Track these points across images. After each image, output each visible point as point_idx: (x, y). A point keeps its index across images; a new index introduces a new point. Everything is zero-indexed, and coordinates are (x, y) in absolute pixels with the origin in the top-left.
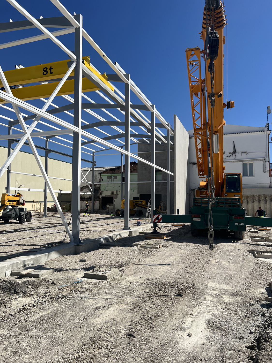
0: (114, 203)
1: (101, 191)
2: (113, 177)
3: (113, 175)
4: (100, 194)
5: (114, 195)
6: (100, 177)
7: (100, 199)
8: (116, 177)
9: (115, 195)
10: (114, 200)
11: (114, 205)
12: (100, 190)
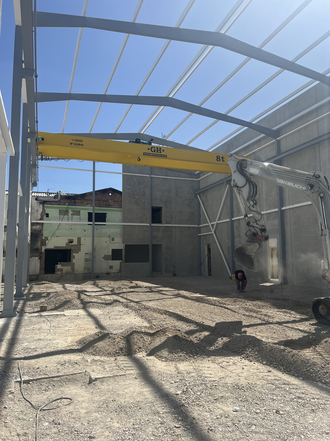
0: (74, 261)
1: (43, 238)
2: (72, 212)
3: (71, 208)
4: (42, 242)
5: (73, 245)
6: (41, 210)
7: (41, 253)
8: (78, 213)
9: (75, 245)
10: (74, 254)
11: (74, 264)
12: (42, 235)
